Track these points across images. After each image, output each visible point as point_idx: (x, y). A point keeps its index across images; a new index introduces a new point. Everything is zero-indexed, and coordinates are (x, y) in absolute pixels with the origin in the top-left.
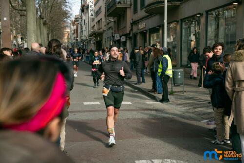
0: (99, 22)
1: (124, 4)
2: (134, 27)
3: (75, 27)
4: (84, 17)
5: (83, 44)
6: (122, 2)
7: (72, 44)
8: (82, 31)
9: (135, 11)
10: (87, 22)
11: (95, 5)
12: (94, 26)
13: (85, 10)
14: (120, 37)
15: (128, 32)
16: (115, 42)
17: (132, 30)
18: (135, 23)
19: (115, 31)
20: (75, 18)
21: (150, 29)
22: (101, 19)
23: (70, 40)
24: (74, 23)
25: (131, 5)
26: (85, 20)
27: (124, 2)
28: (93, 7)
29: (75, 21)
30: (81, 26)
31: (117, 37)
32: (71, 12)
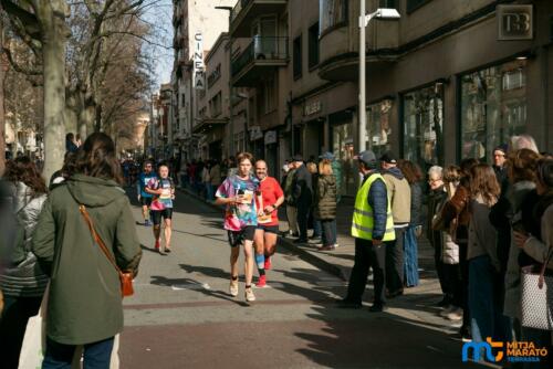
0: (215, 99)
1: (273, 58)
2: (295, 109)
3: (161, 112)
4: (182, 89)
5: (180, 149)
6: (268, 56)
7: (153, 150)
8: (178, 120)
9: (298, 74)
10: (188, 99)
11: (206, 61)
12: (204, 110)
13: (185, 73)
14: (264, 132)
15: (282, 122)
16: (252, 144)
17: (290, 116)
18: (297, 101)
19: (252, 120)
20: (162, 92)
21: (330, 116)
22: (220, 93)
23: (149, 141)
24: (159, 102)
25: (288, 62)
26: (183, 95)
27: (273, 53)
28: (202, 65)
29: (162, 98)
30: (176, 108)
31: (256, 133)
32: (153, 77)
